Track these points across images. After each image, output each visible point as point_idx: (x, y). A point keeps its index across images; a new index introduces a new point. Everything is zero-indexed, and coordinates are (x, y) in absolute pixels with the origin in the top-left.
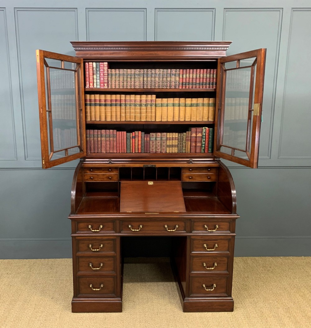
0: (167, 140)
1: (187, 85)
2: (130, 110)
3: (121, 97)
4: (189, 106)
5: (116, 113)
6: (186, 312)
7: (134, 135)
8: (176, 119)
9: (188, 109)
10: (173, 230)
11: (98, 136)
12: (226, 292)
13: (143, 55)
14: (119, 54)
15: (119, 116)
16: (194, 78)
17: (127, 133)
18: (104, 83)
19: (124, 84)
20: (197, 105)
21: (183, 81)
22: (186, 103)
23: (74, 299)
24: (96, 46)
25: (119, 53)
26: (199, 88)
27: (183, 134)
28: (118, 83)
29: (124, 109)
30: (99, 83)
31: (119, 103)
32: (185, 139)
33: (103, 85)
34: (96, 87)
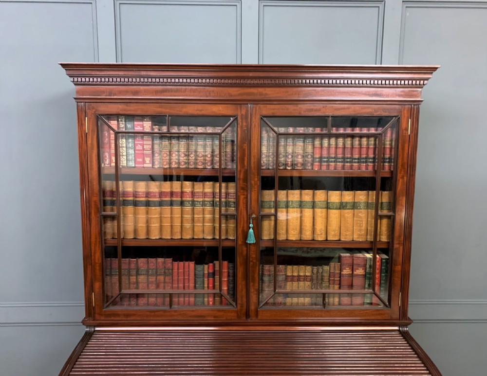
0: (286, 281)
1: (332, 162)
2: (204, 214)
3: (184, 186)
4: (336, 209)
5: (171, 222)
7: (211, 271)
8: (307, 235)
9: (334, 214)
11: (129, 272)
13: (231, 96)
14: (175, 94)
15: (177, 229)
16: (347, 146)
17: (198, 266)
18: (143, 156)
19: (190, 158)
20: (354, 206)
21: (321, 154)
22: (329, 201)
24: (121, 73)
25: (177, 91)
26: (359, 168)
27: (322, 268)
28: (177, 157)
29: (190, 212)
30: (133, 155)
31: (179, 199)
32: (326, 279)
33: (141, 160)
34: (125, 165)
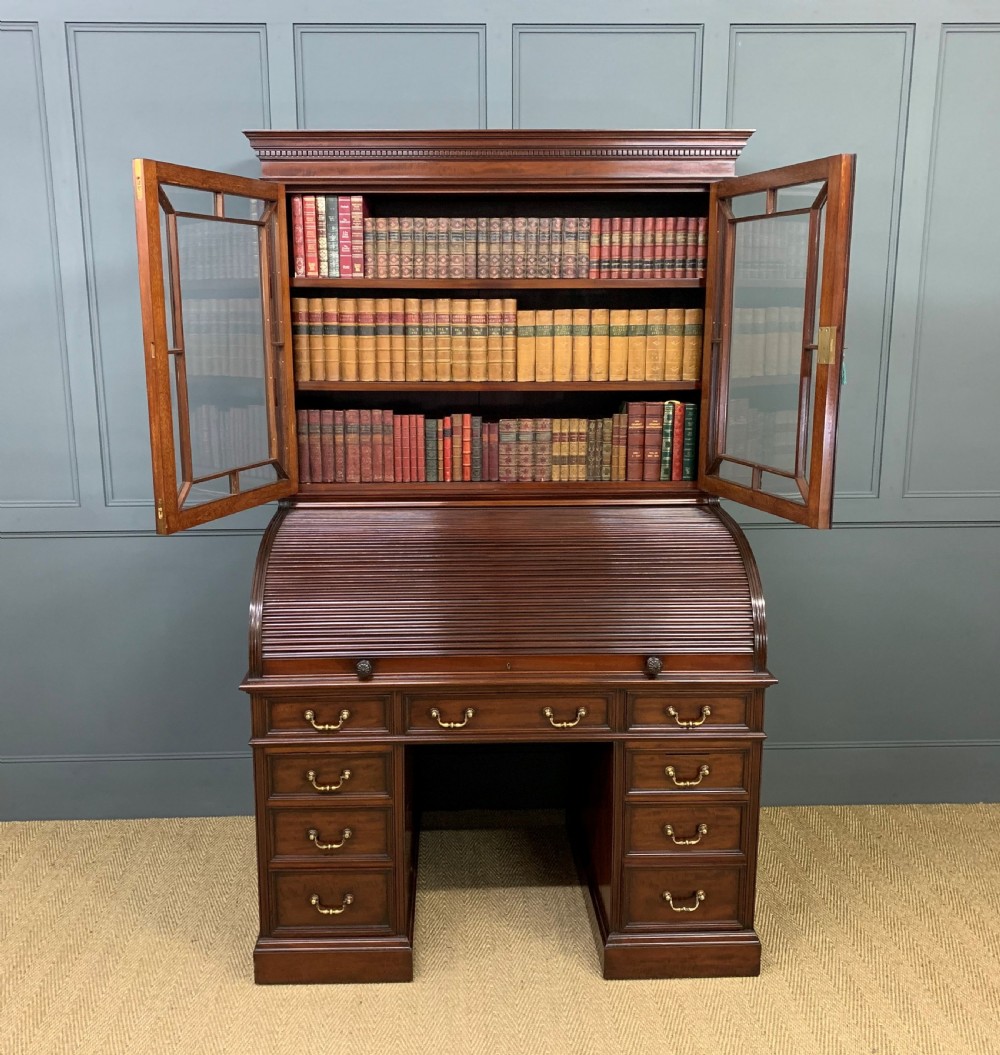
0: (552, 440)
1: (615, 267)
2: (436, 346)
3: (408, 305)
4: (622, 335)
5: (391, 357)
6: (612, 979)
7: (448, 427)
8: (582, 376)
9: (618, 342)
10: (571, 724)
11: (334, 429)
12: (737, 916)
13: (474, 173)
15: (400, 368)
16: (635, 244)
17: (429, 421)
18: (353, 262)
19: (417, 264)
20: (646, 331)
21: (600, 256)
22: (612, 325)
23: (262, 943)
24: (326, 144)
25: (399, 167)
26: (653, 276)
27: (603, 422)
28: (398, 263)
29: (417, 343)
30: (337, 261)
31: (402, 324)
32: (607, 437)
33: (348, 267)
34: (326, 274)
